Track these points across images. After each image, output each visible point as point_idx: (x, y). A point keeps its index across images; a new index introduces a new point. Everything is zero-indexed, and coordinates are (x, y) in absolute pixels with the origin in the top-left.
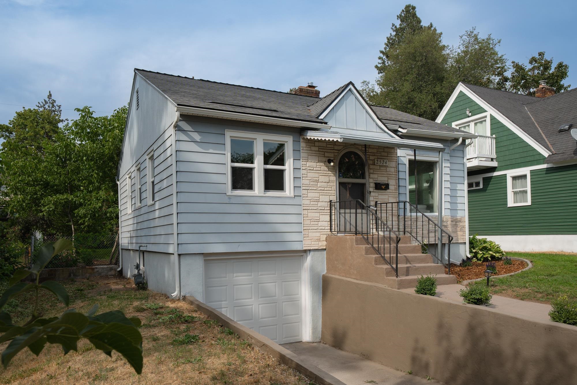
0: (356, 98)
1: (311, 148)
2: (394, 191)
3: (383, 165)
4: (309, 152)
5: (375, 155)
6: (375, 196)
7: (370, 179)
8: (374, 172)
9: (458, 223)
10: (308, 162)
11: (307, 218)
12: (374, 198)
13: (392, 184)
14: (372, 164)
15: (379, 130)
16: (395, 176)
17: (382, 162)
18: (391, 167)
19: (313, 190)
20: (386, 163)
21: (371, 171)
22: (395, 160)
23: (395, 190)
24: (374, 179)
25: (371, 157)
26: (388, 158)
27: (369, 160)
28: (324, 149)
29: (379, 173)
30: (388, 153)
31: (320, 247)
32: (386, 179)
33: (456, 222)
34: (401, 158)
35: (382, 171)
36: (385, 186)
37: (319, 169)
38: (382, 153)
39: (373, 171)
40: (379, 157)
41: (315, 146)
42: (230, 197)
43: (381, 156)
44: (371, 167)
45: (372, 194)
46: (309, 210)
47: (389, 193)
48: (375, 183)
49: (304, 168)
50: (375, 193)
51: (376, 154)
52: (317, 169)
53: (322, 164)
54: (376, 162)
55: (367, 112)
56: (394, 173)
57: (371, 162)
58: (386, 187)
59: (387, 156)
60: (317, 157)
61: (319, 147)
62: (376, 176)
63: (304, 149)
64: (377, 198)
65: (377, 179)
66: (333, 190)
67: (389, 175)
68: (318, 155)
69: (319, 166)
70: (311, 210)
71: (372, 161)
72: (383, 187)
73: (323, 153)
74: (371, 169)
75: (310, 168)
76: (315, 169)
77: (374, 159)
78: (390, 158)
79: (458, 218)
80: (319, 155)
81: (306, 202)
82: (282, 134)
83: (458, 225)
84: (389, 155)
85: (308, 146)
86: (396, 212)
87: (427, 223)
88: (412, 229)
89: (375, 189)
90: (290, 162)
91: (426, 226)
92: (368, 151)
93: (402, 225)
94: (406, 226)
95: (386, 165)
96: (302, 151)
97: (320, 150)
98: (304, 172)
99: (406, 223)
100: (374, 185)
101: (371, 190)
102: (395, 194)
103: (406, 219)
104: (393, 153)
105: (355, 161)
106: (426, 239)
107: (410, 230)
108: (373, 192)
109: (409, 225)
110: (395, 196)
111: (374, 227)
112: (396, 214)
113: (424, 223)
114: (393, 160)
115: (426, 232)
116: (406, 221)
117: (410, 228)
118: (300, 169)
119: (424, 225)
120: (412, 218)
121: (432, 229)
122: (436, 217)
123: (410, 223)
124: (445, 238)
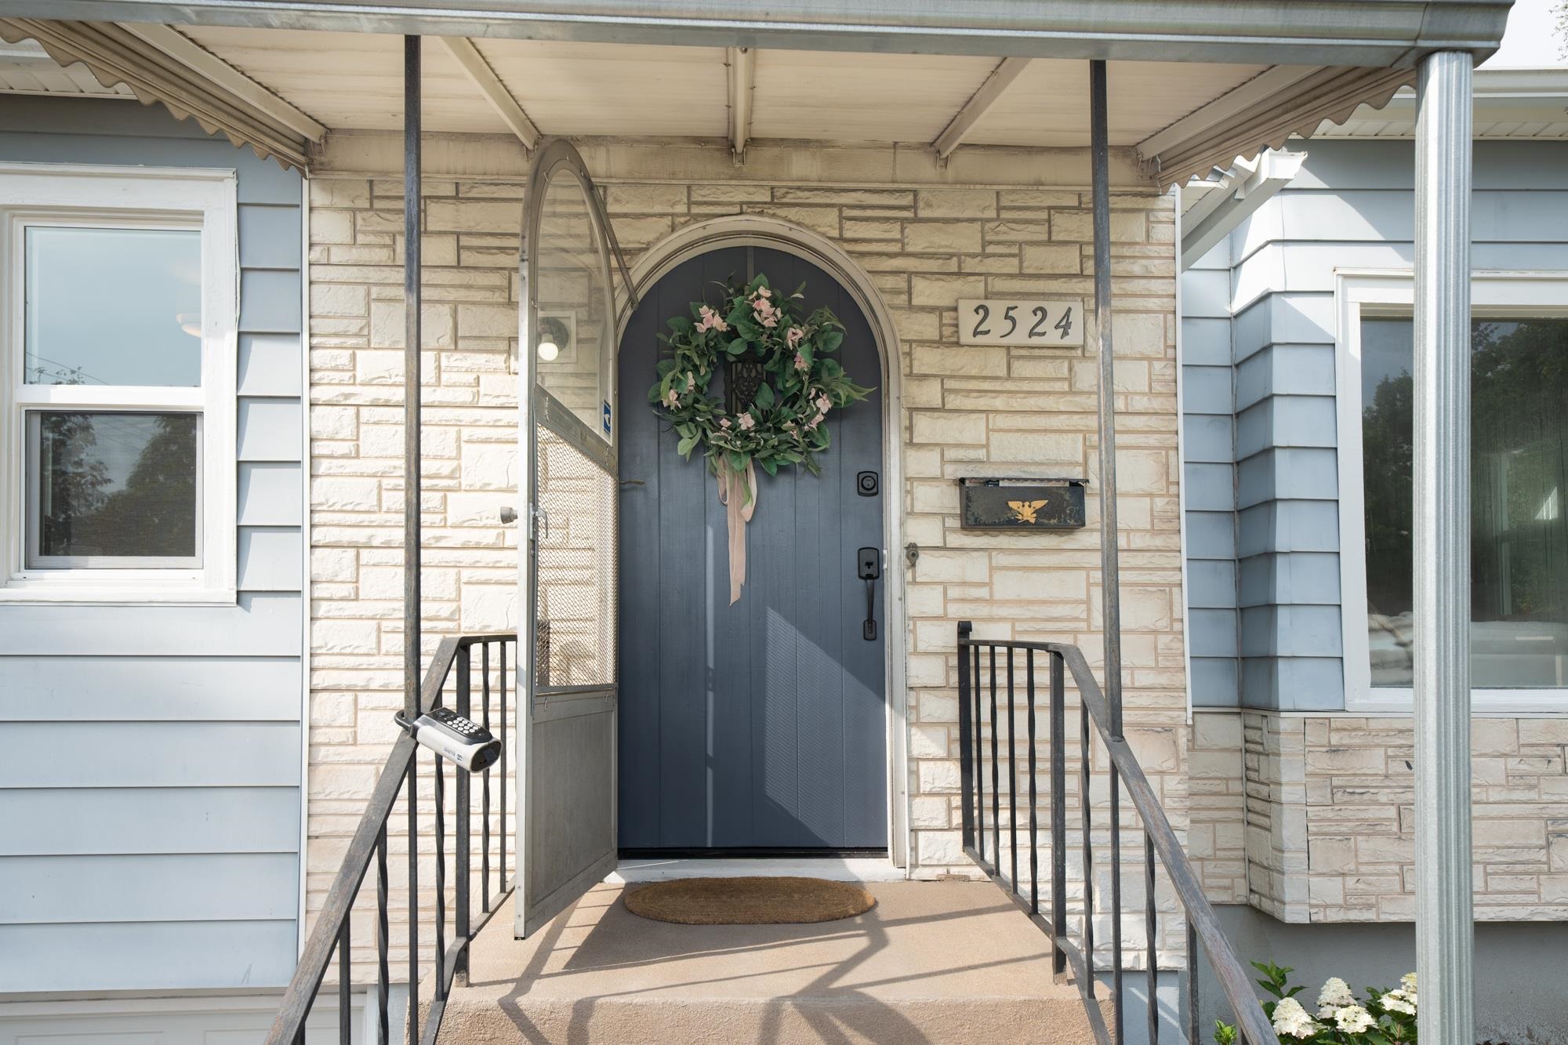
2: (1139, 542)
3: (1036, 341)
4: (374, 275)
5: (959, 274)
6: (964, 584)
7: (912, 454)
8: (953, 402)
10: (368, 347)
11: (349, 753)
12: (953, 593)
13: (1129, 488)
14: (940, 343)
16: (1155, 422)
17: (1025, 316)
18: (1124, 359)
20: (1064, 326)
21: (930, 394)
22: (1152, 303)
23: (1154, 532)
24: (951, 454)
25: (919, 284)
26: (1091, 286)
27: (911, 307)
28: (502, 249)
29: (999, 403)
34: (1293, 301)
35: (1026, 386)
36: (1039, 504)
37: (465, 395)
38: (1030, 252)
39: (945, 391)
40: (1000, 285)
43: (1021, 275)
44: (927, 360)
45: (924, 561)
46: (365, 690)
48: (961, 482)
49: (325, 394)
50: (960, 559)
51: (970, 265)
53: (480, 360)
54: (968, 320)
57: (927, 327)
58: (1059, 507)
59: (1081, 275)
60: (446, 310)
61: (465, 241)
62: (971, 430)
64: (983, 593)
65: (981, 454)
66: (574, 543)
68: (453, 295)
69: (456, 377)
71: (933, 319)
72: (1027, 511)
73: (495, 279)
74: (924, 377)
77: (947, 302)
80: (462, 294)
81: (339, 633)
82: (147, 164)
85: (371, 239)
86: (1163, 700)
87: (1540, 766)
88: (1392, 812)
89: (957, 523)
90: (219, 352)
91: (1531, 787)
92: (895, 248)
93: (1298, 776)
94: (1336, 782)
95: (1067, 341)
96: (318, 273)
97: (468, 258)
98: (325, 420)
99: (1339, 761)
100: (951, 500)
101: (925, 533)
102: (1159, 560)
103: (1335, 739)
104: (1136, 251)
105: (779, 331)
106: (1528, 883)
107: (1373, 813)
108: (944, 548)
109: (1369, 781)
110: (1156, 577)
111: (941, 822)
112: (1163, 718)
113: (1513, 763)
114: (1140, 303)
115: (1534, 834)
116: (1334, 750)
117: (1376, 803)
118: (297, 399)
119: (1517, 780)
120: (1396, 725)
123: (1376, 762)
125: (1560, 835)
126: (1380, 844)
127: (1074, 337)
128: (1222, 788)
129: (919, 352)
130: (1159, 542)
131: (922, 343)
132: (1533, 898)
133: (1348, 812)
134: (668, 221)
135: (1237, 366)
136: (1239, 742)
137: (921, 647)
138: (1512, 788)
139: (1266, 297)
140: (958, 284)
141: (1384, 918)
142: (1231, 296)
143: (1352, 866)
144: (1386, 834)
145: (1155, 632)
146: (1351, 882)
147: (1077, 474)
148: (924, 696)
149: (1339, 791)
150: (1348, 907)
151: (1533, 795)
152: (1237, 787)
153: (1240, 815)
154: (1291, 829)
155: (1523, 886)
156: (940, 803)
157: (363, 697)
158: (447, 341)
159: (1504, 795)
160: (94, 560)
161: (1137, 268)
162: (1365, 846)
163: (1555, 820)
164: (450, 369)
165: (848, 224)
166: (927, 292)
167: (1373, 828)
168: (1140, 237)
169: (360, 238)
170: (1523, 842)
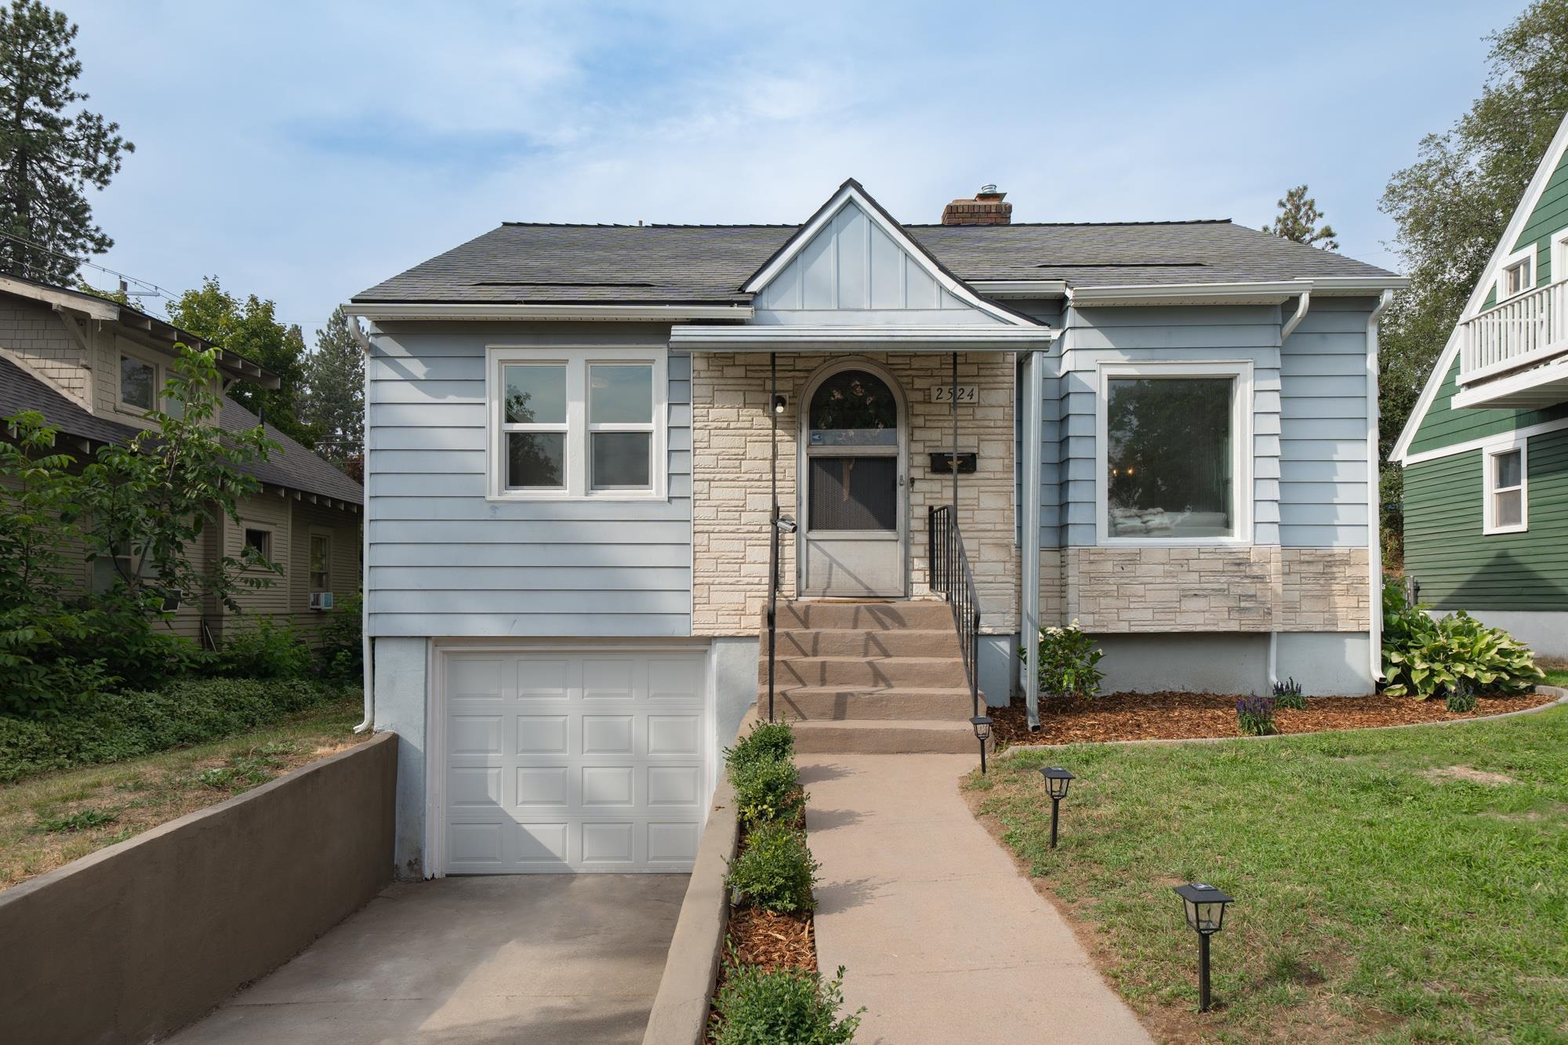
0: (872, 221)
1: (722, 371)
2: (998, 476)
3: (961, 401)
4: (716, 381)
5: (932, 376)
6: (931, 492)
7: (913, 445)
8: (928, 424)
9: (1335, 569)
10: (713, 408)
11: (706, 555)
12: (927, 496)
13: (994, 455)
14: (923, 402)
15: (949, 302)
16: (1005, 431)
17: (957, 393)
18: (994, 406)
19: (727, 480)
20: (971, 396)
21: (920, 421)
22: (1005, 386)
23: (1004, 472)
24: (928, 444)
25: (916, 381)
26: (982, 380)
27: (913, 389)
28: (762, 371)
29: (946, 425)
30: (981, 366)
31: (742, 630)
32: (970, 441)
33: (1330, 564)
34: (1078, 375)
35: (956, 418)
36: (962, 462)
37: (748, 425)
38: (958, 367)
39: (926, 420)
40: (947, 380)
41: (734, 365)
42: (494, 505)
44: (919, 409)
45: (917, 484)
46: (713, 532)
47: (981, 482)
48: (931, 454)
49: (698, 425)
50: (930, 483)
51: (936, 373)
52: (739, 425)
53: (754, 411)
54: (935, 393)
55: (907, 255)
56: (1000, 424)
57: (919, 396)
58: (969, 463)
59: (978, 376)
60: (741, 393)
61: (748, 368)
62: (935, 435)
63: (702, 374)
64: (939, 495)
65: (939, 444)
66: (787, 479)
67: (981, 431)
68: (744, 388)
69: (745, 418)
70: (719, 532)
71: (921, 393)
72: (955, 465)
73: (759, 382)
74: (917, 415)
75: (719, 424)
76: (732, 425)
77: (926, 387)
78: (990, 380)
80: (747, 388)
81: (703, 512)
83: (1337, 575)
84: (982, 372)
85: (715, 368)
86: (1006, 534)
87: (1179, 568)
88: (1115, 587)
89: (929, 470)
90: (660, 410)
91: (1174, 577)
92: (907, 367)
93: (1076, 573)
94: (1092, 575)
95: (972, 401)
96: (696, 381)
97: (750, 374)
98: (699, 435)
99: (1093, 567)
100: (927, 461)
101: (917, 473)
102: (1005, 482)
103: (1092, 558)
104: (1000, 365)
105: (864, 397)
106: (1171, 616)
107: (1107, 588)
108: (924, 479)
109: (1105, 575)
110: (1005, 489)
111: (922, 580)
112: (1006, 541)
113: (1167, 567)
114: (1001, 385)
115: (1175, 595)
116: (1091, 562)
117: (1108, 584)
118: (689, 427)
119: (1168, 574)
120: (1118, 552)
121: (1197, 586)
122: (1217, 551)
123: (1109, 567)
124: (1255, 614)
125: (1185, 596)
126: (1109, 600)
127: (975, 399)
128: (1050, 582)
129: (916, 406)
130: (1005, 476)
131: (917, 402)
132: (1173, 622)
133: (1096, 587)
134: (822, 359)
135: (1062, 399)
136: (1059, 563)
137: (915, 516)
138: (1166, 577)
139: (1068, 372)
140: (931, 380)
141: (1110, 631)
142: (1060, 368)
143: (1097, 609)
144: (1112, 596)
145: (1003, 510)
146: (1097, 616)
147: (975, 451)
148: (916, 534)
149: (1093, 579)
150: (1095, 626)
151: (1175, 580)
152: (1057, 582)
153: (1058, 594)
154: (1072, 594)
155: (1168, 617)
156: (922, 573)
157: (712, 535)
158: (742, 405)
159: (1162, 580)
160: (617, 486)
161: (999, 373)
162: (1103, 602)
163: (1183, 590)
164: (743, 415)
165: (890, 358)
166: (919, 383)
167: (1106, 595)
168: (1001, 361)
169: (711, 368)
170: (1170, 599)
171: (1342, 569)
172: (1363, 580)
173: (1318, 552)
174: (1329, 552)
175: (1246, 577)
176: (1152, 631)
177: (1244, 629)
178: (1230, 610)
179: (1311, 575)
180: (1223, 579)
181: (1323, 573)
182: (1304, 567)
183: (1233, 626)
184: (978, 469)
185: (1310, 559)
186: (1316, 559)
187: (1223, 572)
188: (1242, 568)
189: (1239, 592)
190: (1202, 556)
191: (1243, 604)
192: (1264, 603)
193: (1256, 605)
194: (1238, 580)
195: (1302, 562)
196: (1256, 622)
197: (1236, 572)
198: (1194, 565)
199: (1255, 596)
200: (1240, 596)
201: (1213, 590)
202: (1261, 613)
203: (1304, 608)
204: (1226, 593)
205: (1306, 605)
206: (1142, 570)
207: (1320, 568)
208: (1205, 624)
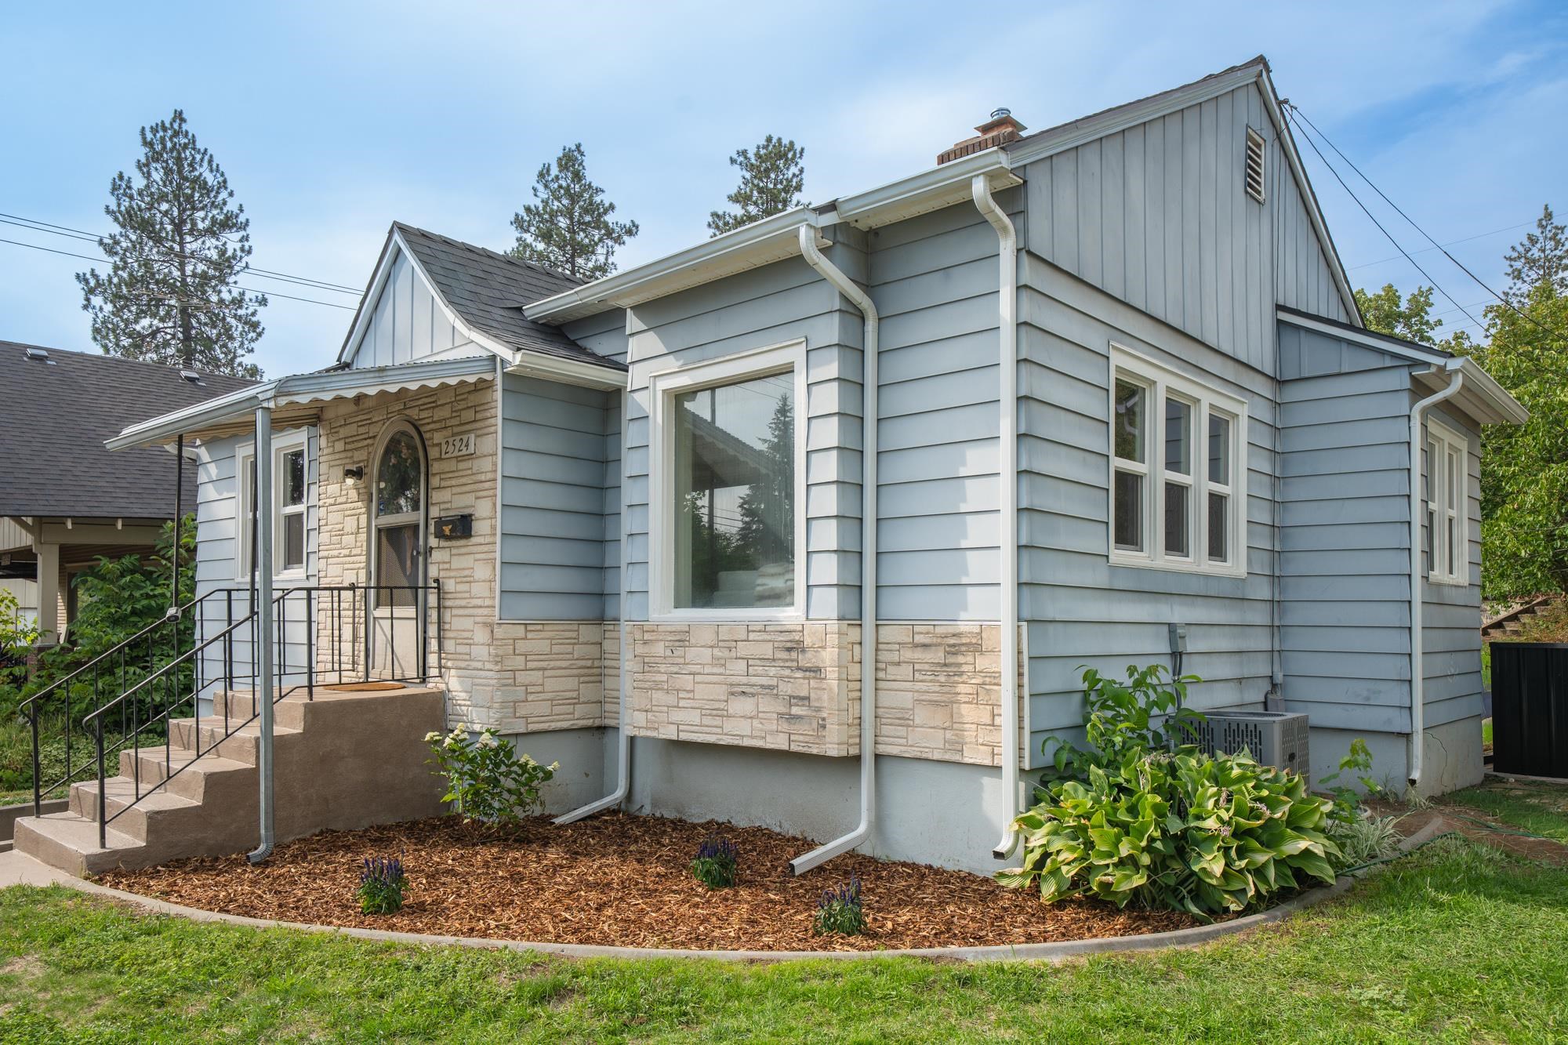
1: (333, 447)
2: (488, 540)
3: (461, 453)
4: (330, 457)
5: (446, 427)
6: (444, 563)
7: (433, 509)
8: (444, 484)
9: (960, 659)
10: (328, 485)
12: (441, 567)
13: (486, 516)
16: (492, 484)
17: (458, 444)
18: (485, 456)
20: (468, 446)
21: (437, 481)
23: (491, 535)
24: (442, 506)
25: (435, 434)
26: (478, 425)
27: (432, 445)
29: (453, 482)
30: (477, 409)
32: (468, 500)
33: (954, 650)
35: (461, 474)
36: (450, 527)
39: (441, 480)
40: (456, 430)
41: (339, 439)
43: (459, 425)
45: (435, 554)
47: (475, 549)
49: (322, 503)
50: (444, 552)
51: (448, 423)
54: (444, 448)
56: (489, 476)
57: (435, 452)
58: (466, 526)
59: (475, 421)
61: (346, 440)
62: (447, 496)
64: (448, 566)
65: (448, 506)
67: (477, 486)
71: (438, 449)
72: (447, 530)
74: (435, 475)
75: (332, 501)
76: (338, 501)
77: (440, 441)
78: (482, 424)
79: (963, 627)
83: (965, 668)
84: (479, 416)
85: (329, 444)
86: (490, 612)
87: (726, 653)
88: (666, 677)
90: (305, 492)
91: (722, 666)
92: (430, 420)
93: (631, 656)
94: (647, 660)
95: (468, 452)
99: (648, 649)
101: (433, 541)
102: (491, 548)
103: (645, 637)
104: (486, 407)
105: (407, 460)
106: (718, 721)
107: (659, 677)
109: (657, 660)
110: (491, 556)
111: (436, 664)
112: (490, 619)
113: (716, 651)
114: (489, 430)
115: (721, 692)
116: (645, 643)
117: (659, 672)
118: (317, 506)
119: (717, 661)
120: (669, 629)
121: (744, 680)
122: (768, 628)
123: (659, 649)
124: (806, 727)
125: (732, 694)
127: (471, 449)
130: (492, 540)
131: (434, 459)
132: (719, 730)
133: (648, 676)
138: (714, 665)
140: (445, 431)
143: (649, 707)
144: (662, 689)
145: (489, 582)
147: (472, 512)
148: (433, 611)
149: (647, 665)
150: (648, 727)
151: (722, 670)
155: (715, 723)
156: (436, 656)
159: (709, 670)
160: (295, 566)
161: (489, 415)
162: (658, 696)
163: (731, 685)
164: (343, 490)
165: (420, 412)
166: (437, 437)
167: (658, 686)
170: (717, 698)
171: (970, 659)
172: (995, 678)
173: (939, 630)
174: (951, 630)
175: (799, 668)
176: (699, 741)
177: (794, 748)
178: (781, 715)
179: (927, 667)
180: (772, 671)
181: (945, 665)
182: (918, 655)
183: (779, 743)
184: (473, 533)
185: (927, 641)
186: (935, 640)
187: (774, 660)
188: (794, 655)
189: (789, 692)
190: (752, 636)
191: (795, 710)
192: (819, 709)
193: (809, 713)
194: (787, 672)
195: (916, 646)
196: (807, 739)
197: (787, 660)
198: (743, 649)
199: (808, 698)
200: (790, 697)
201: (762, 686)
202: (815, 725)
203: (917, 721)
204: (775, 691)
205: (921, 716)
206: (692, 653)
207: (938, 656)
208: (752, 737)
